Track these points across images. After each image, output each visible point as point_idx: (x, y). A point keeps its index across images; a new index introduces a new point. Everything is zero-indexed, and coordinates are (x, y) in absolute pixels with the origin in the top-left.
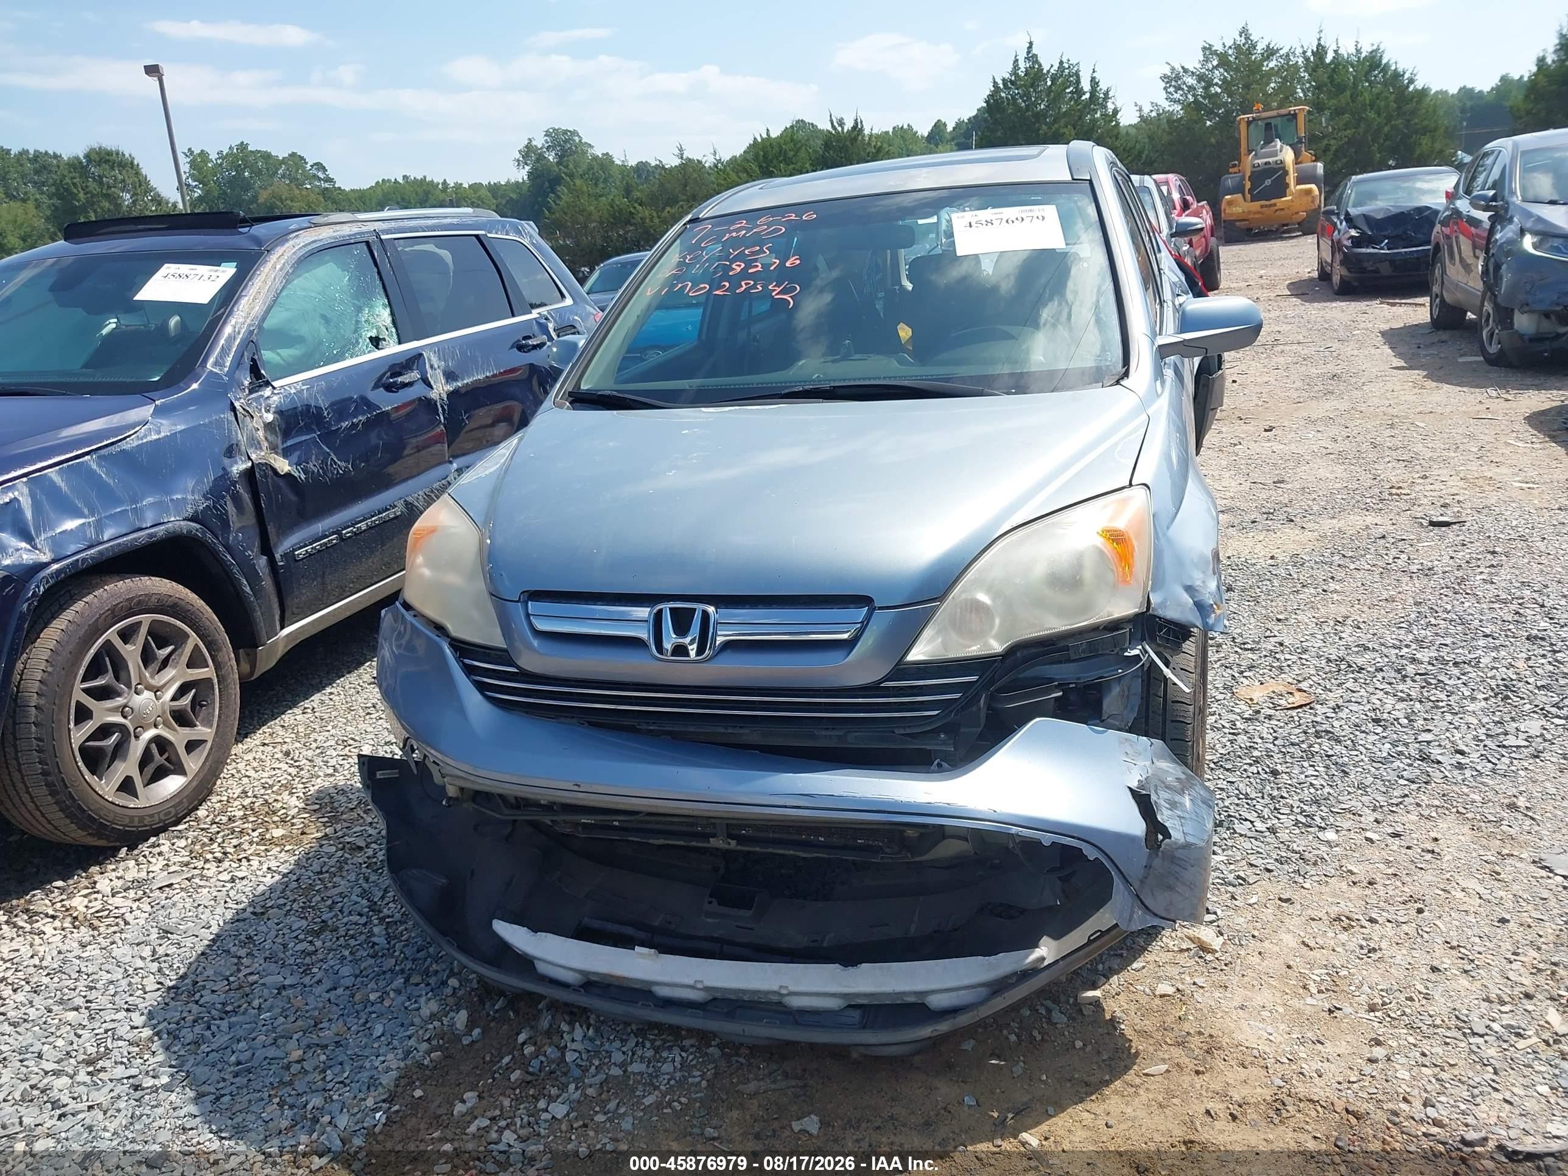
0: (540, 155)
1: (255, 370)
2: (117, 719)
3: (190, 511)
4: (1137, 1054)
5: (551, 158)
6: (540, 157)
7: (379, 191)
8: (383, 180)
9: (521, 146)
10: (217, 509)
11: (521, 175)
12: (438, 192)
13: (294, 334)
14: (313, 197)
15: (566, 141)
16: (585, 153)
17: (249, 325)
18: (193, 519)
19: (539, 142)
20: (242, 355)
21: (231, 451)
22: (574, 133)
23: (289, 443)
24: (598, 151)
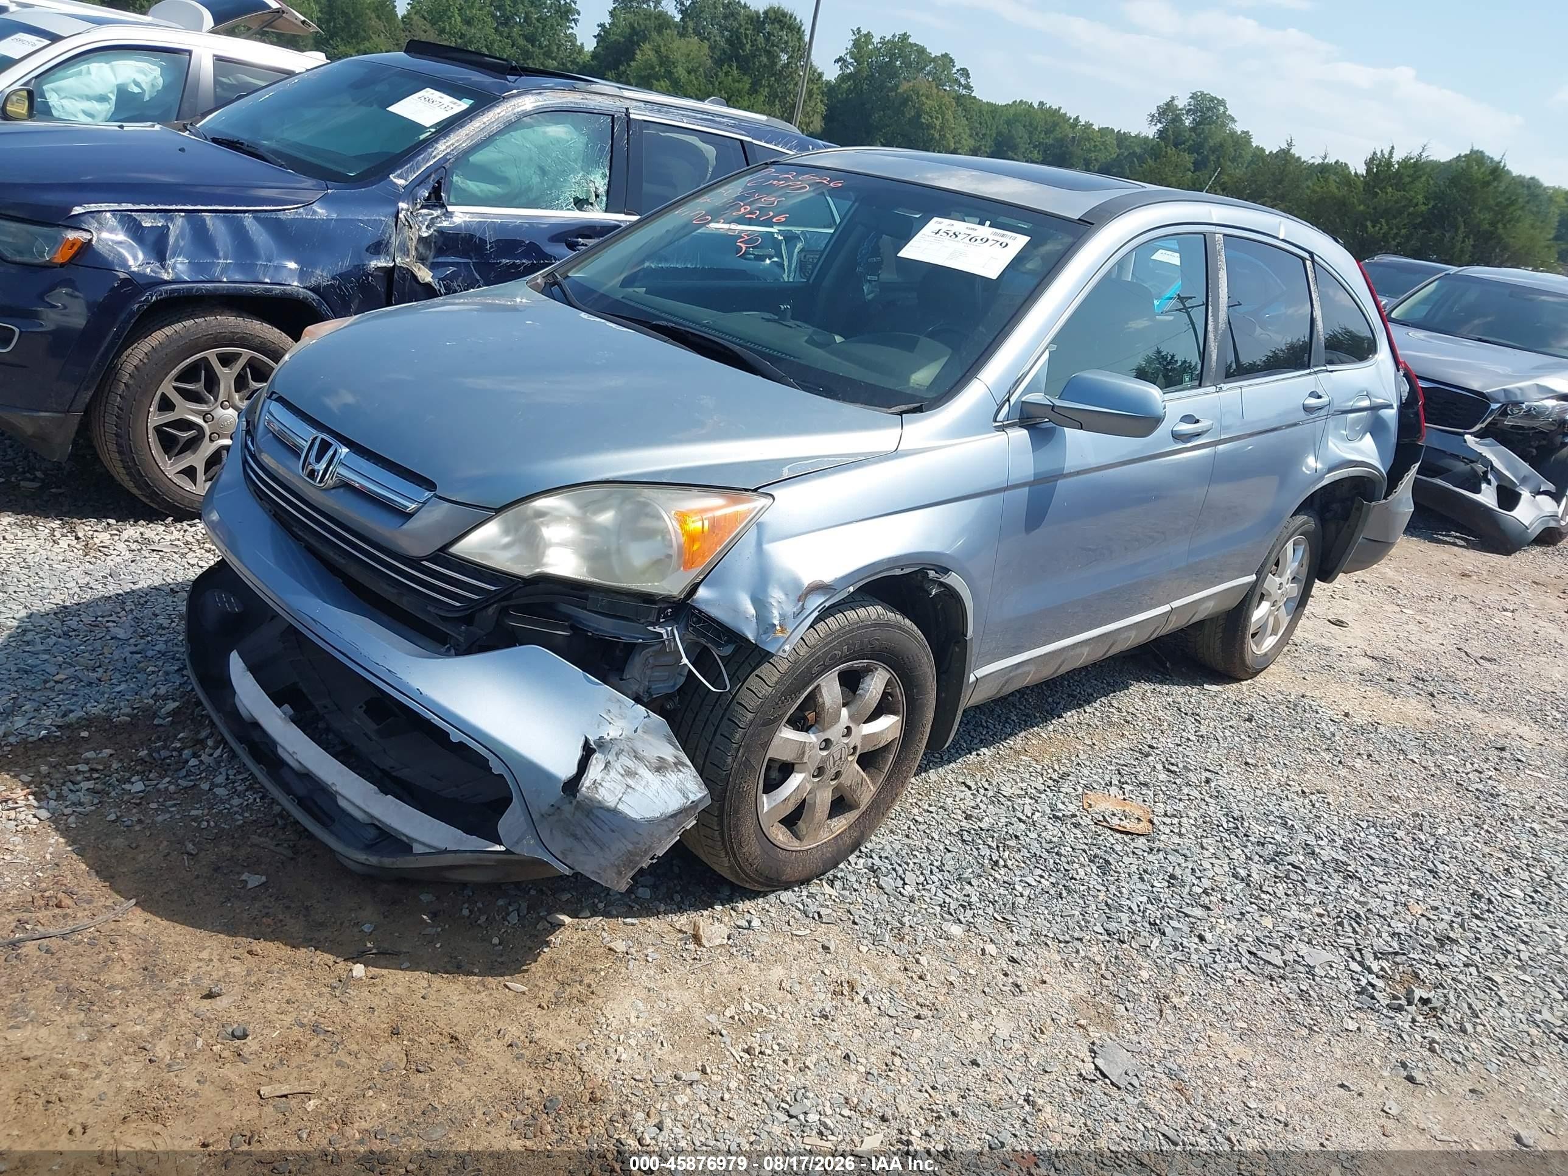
0: (1178, 116)
1: (436, 192)
2: (199, 420)
3: (313, 282)
4: (526, 971)
5: (1187, 123)
6: (1177, 119)
7: (1012, 111)
8: (1021, 101)
9: (1161, 103)
10: (341, 290)
11: (1150, 131)
12: (1067, 126)
13: (499, 173)
14: (946, 99)
15: (1208, 109)
16: (1224, 125)
17: (448, 154)
18: (312, 290)
19: (1182, 102)
20: (429, 176)
21: (378, 248)
22: (1222, 103)
23: (441, 260)
24: (1239, 128)
